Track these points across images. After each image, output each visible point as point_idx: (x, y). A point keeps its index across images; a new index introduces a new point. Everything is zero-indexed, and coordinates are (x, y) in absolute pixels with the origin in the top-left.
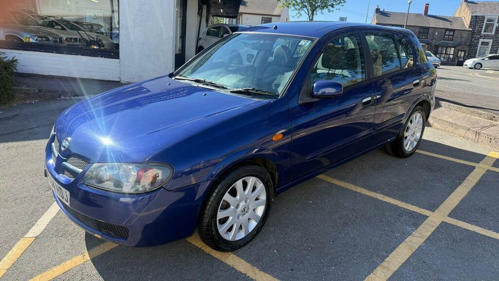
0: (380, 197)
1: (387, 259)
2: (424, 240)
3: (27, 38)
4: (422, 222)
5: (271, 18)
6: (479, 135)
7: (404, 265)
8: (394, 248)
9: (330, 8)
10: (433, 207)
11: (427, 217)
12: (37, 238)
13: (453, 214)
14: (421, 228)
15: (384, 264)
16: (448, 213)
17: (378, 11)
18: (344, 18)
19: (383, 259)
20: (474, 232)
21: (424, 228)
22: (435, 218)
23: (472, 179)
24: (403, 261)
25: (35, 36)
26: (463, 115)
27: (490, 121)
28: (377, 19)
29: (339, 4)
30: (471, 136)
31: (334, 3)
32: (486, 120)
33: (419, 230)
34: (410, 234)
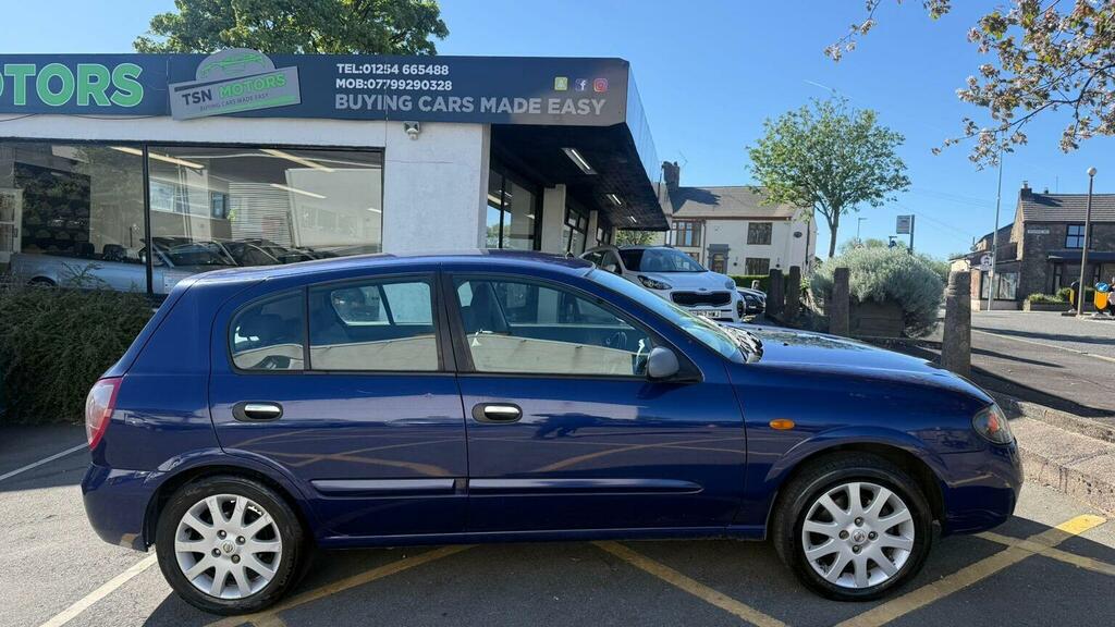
5: (771, 224)
6: (1067, 475)
9: (874, 197)
17: (1026, 194)
18: (908, 217)
26: (1049, 428)
27: (1103, 442)
28: (1026, 213)
29: (895, 188)
30: (1052, 477)
31: (883, 187)
32: (1095, 440)
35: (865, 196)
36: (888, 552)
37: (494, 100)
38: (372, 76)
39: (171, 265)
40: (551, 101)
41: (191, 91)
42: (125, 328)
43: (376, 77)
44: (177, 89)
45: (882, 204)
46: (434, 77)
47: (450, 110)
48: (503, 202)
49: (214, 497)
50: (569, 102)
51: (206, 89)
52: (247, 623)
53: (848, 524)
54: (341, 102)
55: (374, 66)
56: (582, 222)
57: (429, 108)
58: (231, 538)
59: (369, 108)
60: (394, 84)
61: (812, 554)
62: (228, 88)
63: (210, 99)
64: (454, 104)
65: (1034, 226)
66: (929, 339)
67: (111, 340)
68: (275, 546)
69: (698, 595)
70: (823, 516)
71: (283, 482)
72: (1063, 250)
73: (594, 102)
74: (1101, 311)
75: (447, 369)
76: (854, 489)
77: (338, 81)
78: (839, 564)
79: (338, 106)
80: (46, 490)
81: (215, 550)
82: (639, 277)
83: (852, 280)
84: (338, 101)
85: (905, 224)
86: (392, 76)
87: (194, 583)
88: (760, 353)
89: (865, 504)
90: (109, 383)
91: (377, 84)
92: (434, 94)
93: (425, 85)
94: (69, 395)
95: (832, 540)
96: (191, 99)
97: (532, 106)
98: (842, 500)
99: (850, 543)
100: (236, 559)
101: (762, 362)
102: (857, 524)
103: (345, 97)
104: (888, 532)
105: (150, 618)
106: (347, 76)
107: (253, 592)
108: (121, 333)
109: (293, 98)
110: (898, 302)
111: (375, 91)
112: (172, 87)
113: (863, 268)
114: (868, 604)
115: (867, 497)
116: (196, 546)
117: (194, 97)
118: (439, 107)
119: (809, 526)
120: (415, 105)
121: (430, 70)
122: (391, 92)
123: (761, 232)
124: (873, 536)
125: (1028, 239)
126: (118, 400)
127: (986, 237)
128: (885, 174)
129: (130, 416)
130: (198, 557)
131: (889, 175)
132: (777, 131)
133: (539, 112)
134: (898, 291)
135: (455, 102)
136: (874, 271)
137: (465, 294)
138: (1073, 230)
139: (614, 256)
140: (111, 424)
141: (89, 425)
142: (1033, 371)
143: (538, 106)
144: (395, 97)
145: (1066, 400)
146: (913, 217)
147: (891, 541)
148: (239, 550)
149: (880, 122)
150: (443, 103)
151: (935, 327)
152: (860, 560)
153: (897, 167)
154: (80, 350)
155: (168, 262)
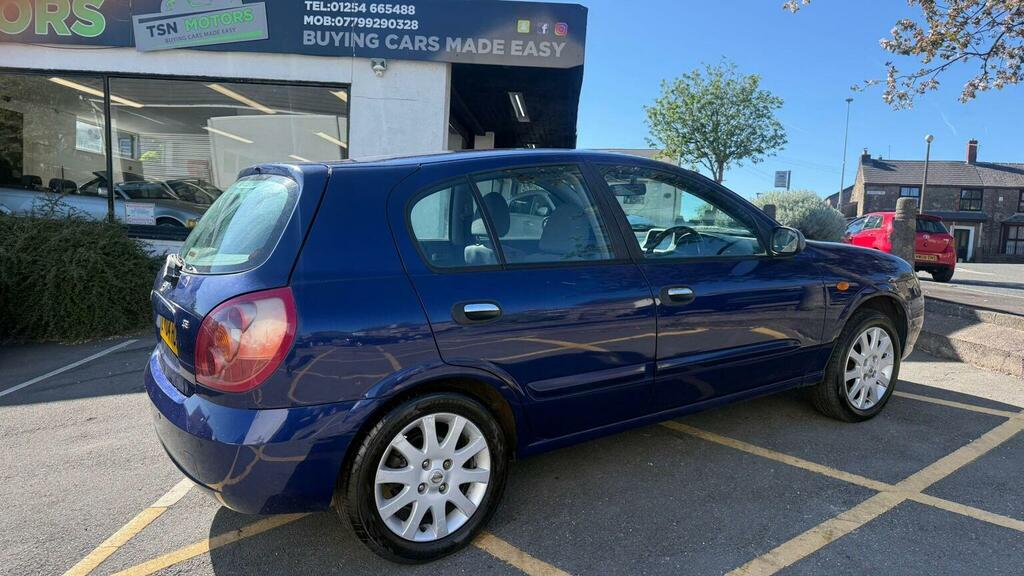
0: (790, 460)
1: (776, 550)
2: (858, 525)
3: (190, 220)
4: (864, 500)
7: (806, 560)
8: (794, 536)
9: (755, 154)
10: (893, 479)
11: (877, 492)
12: (169, 508)
13: (935, 489)
14: (858, 508)
15: (767, 556)
16: (923, 488)
17: (866, 159)
18: (784, 173)
19: (767, 549)
20: (968, 518)
21: (866, 508)
22: (890, 496)
23: (994, 438)
24: (805, 554)
26: (999, 329)
28: (866, 175)
29: (773, 146)
31: (764, 145)
33: (853, 511)
34: (833, 516)
35: (747, 152)
37: (459, 40)
38: (339, 13)
40: (514, 43)
41: (157, 23)
43: (344, 15)
44: (141, 21)
46: (401, 16)
47: (417, 48)
50: (531, 44)
51: (171, 21)
54: (309, 38)
55: (341, 4)
57: (396, 46)
59: (337, 44)
60: (362, 22)
62: (195, 22)
63: (176, 31)
64: (421, 43)
65: (872, 188)
73: (555, 44)
77: (306, 17)
79: (306, 42)
84: (306, 37)
85: (783, 179)
86: (359, 14)
91: (344, 21)
92: (401, 33)
93: (392, 24)
94: (54, 316)
96: (155, 30)
97: (496, 47)
103: (313, 33)
106: (315, 14)
109: (260, 32)
111: (342, 29)
112: (136, 18)
117: (159, 29)
118: (406, 46)
120: (382, 42)
121: (397, 9)
122: (358, 30)
125: (868, 200)
127: (830, 197)
128: (765, 133)
131: (769, 134)
132: (673, 91)
133: (502, 53)
135: (421, 41)
138: (905, 191)
143: (502, 47)
144: (362, 35)
146: (790, 172)
149: (762, 87)
150: (409, 41)
153: (777, 128)
154: (64, 272)
155: (125, 195)
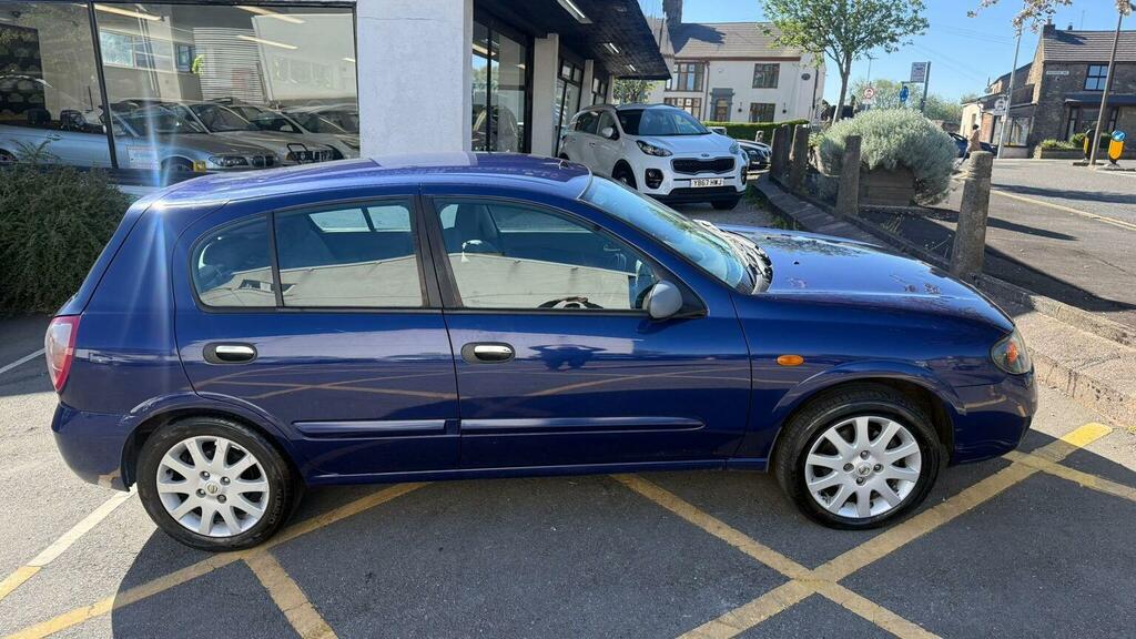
0: (713, 526)
2: (736, 632)
4: (766, 592)
5: (778, 65)
6: (1076, 380)
9: (889, 41)
10: (811, 562)
11: (787, 579)
12: (43, 568)
13: (855, 582)
14: (748, 606)
16: (844, 575)
17: (1049, 30)
18: (924, 65)
20: (871, 625)
22: (801, 584)
23: (977, 495)
25: (219, 157)
26: (1062, 325)
27: (1116, 344)
28: (1047, 51)
29: (912, 31)
30: (1061, 380)
31: (898, 31)
32: (1107, 341)
33: (740, 611)
34: (715, 616)
35: (880, 40)
36: (892, 483)
39: (136, 135)
42: (92, 212)
45: (897, 49)
48: (489, 52)
49: (193, 439)
52: (240, 560)
53: (854, 456)
56: (577, 72)
58: (215, 479)
61: (815, 485)
65: (1052, 67)
66: (937, 206)
67: (78, 227)
68: (262, 486)
69: (696, 523)
70: (828, 449)
71: (264, 425)
72: (1081, 93)
74: (1114, 161)
75: (432, 305)
76: (862, 423)
78: (842, 495)
80: (25, 397)
81: (199, 490)
82: (638, 142)
83: (864, 147)
85: (921, 71)
87: (181, 522)
88: (769, 275)
89: (872, 437)
90: (66, 322)
94: (40, 286)
95: (836, 473)
98: (849, 434)
99: (853, 475)
100: (221, 498)
101: (771, 291)
102: (862, 456)
104: (894, 464)
105: (141, 553)
107: (243, 530)
108: (88, 220)
110: (910, 169)
113: (875, 133)
114: (868, 533)
115: (874, 430)
116: (179, 487)
119: (813, 459)
123: (767, 75)
124: (878, 468)
125: (1047, 82)
126: (79, 339)
127: (1003, 78)
128: (902, 15)
129: (95, 355)
130: (183, 497)
131: (907, 16)
134: (911, 157)
136: (886, 136)
137: (448, 216)
138: (1094, 70)
139: (611, 118)
140: (74, 362)
141: (52, 366)
142: (1045, 249)
145: (1080, 290)
146: (929, 64)
147: (897, 473)
148: (224, 490)
151: (945, 195)
152: (864, 491)
153: (916, 7)
154: (46, 238)
155: (131, 131)
